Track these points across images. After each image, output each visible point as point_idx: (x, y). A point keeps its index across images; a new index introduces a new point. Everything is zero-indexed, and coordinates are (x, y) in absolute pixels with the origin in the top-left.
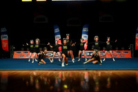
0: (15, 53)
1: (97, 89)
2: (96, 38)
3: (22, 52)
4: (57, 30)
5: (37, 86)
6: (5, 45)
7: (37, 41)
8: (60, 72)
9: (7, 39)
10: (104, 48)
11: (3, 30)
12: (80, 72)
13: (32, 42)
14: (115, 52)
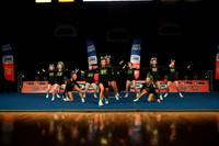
0: (25, 84)
1: (155, 141)
2: (154, 61)
3: (36, 83)
4: (91, 49)
5: (60, 137)
6: (9, 72)
7: (60, 66)
8: (97, 115)
9: (12, 62)
10: (166, 77)
11: (6, 48)
12: (129, 114)
13: (51, 68)
14: (183, 83)
